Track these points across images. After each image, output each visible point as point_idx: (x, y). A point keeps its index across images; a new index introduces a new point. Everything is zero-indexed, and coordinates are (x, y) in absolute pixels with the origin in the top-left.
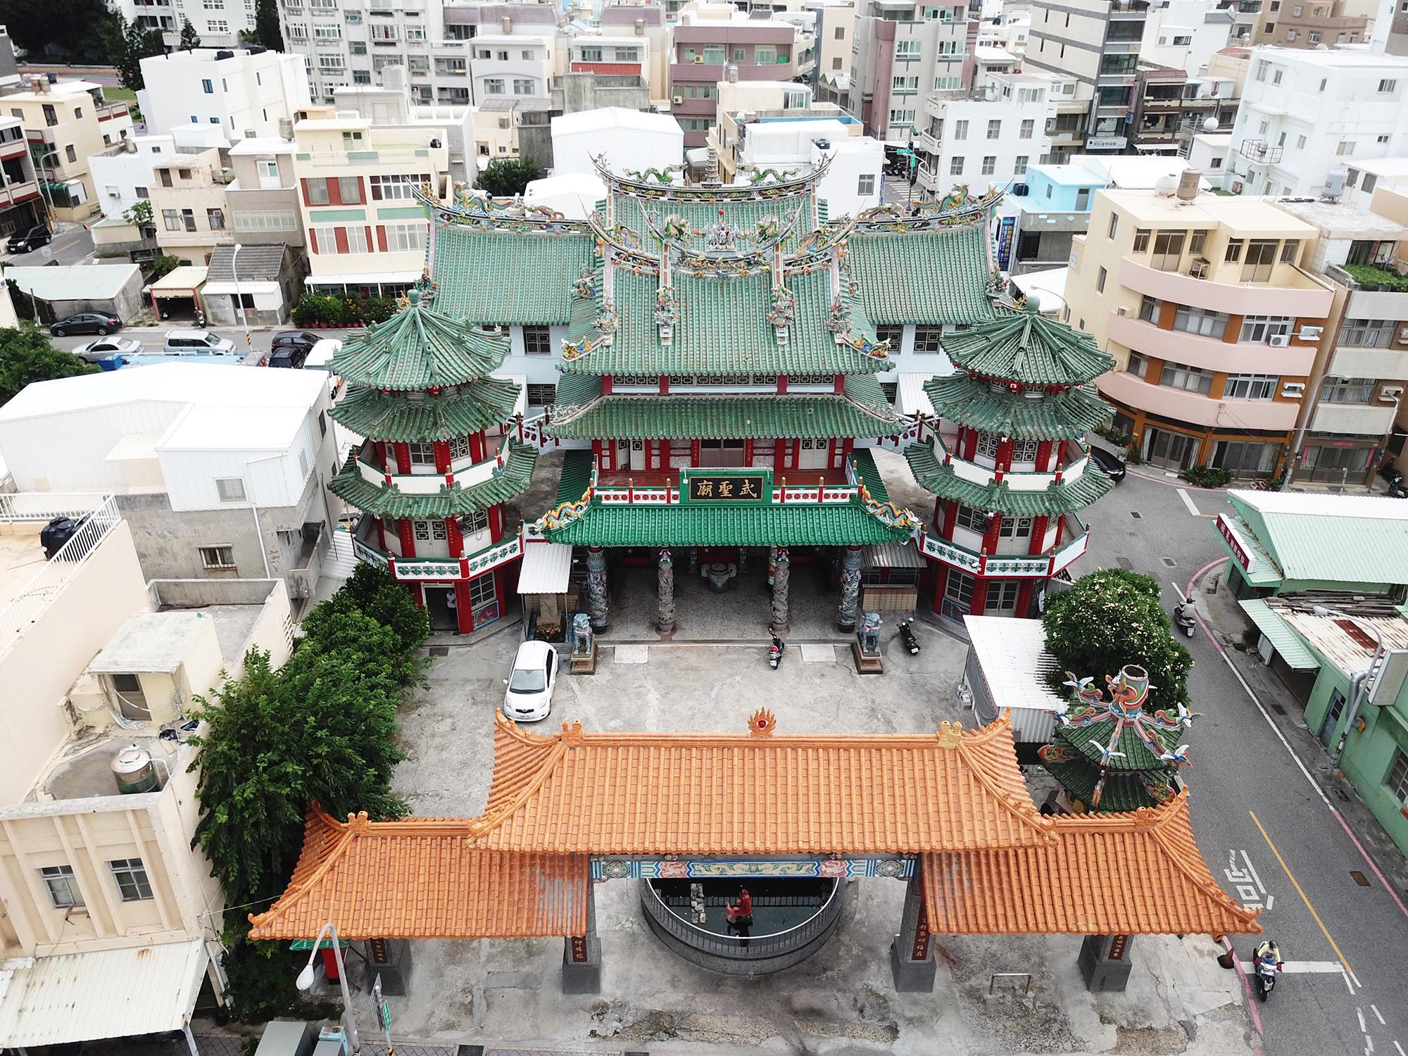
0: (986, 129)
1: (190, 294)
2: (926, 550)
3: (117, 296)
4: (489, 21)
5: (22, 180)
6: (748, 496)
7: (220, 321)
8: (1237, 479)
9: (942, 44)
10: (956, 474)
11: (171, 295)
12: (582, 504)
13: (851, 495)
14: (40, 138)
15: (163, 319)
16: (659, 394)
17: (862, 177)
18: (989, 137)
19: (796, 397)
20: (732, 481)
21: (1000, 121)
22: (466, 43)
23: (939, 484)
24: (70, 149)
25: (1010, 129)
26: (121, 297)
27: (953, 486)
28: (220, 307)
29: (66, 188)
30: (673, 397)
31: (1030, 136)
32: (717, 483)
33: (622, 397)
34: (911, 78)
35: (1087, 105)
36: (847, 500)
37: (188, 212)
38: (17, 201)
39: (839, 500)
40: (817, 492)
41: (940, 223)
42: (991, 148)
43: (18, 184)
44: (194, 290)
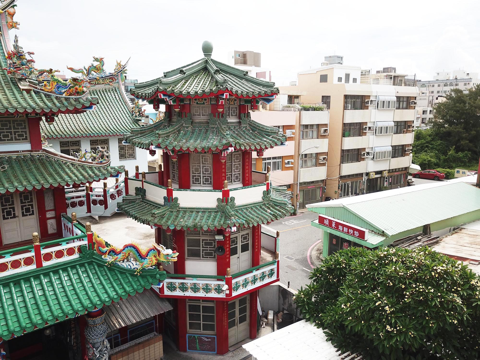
2: (167, 292)
10: (181, 206)
13: (80, 249)
23: (168, 219)
27: (183, 217)
39: (66, 258)
40: (32, 254)
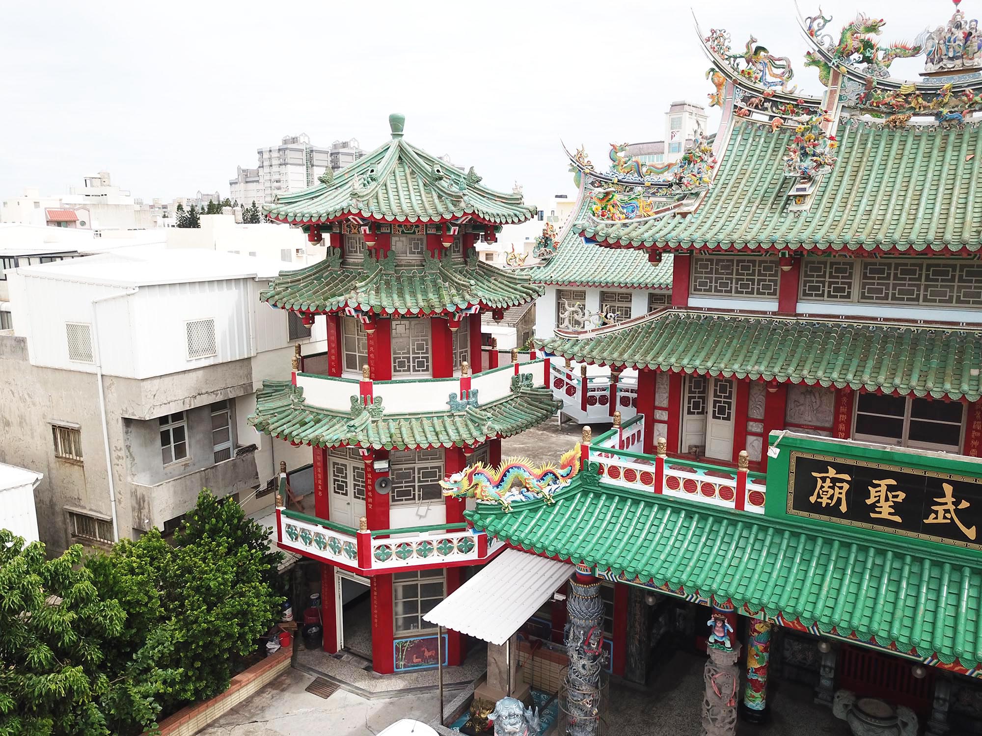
16: (774, 313)
30: (805, 320)
32: (863, 477)
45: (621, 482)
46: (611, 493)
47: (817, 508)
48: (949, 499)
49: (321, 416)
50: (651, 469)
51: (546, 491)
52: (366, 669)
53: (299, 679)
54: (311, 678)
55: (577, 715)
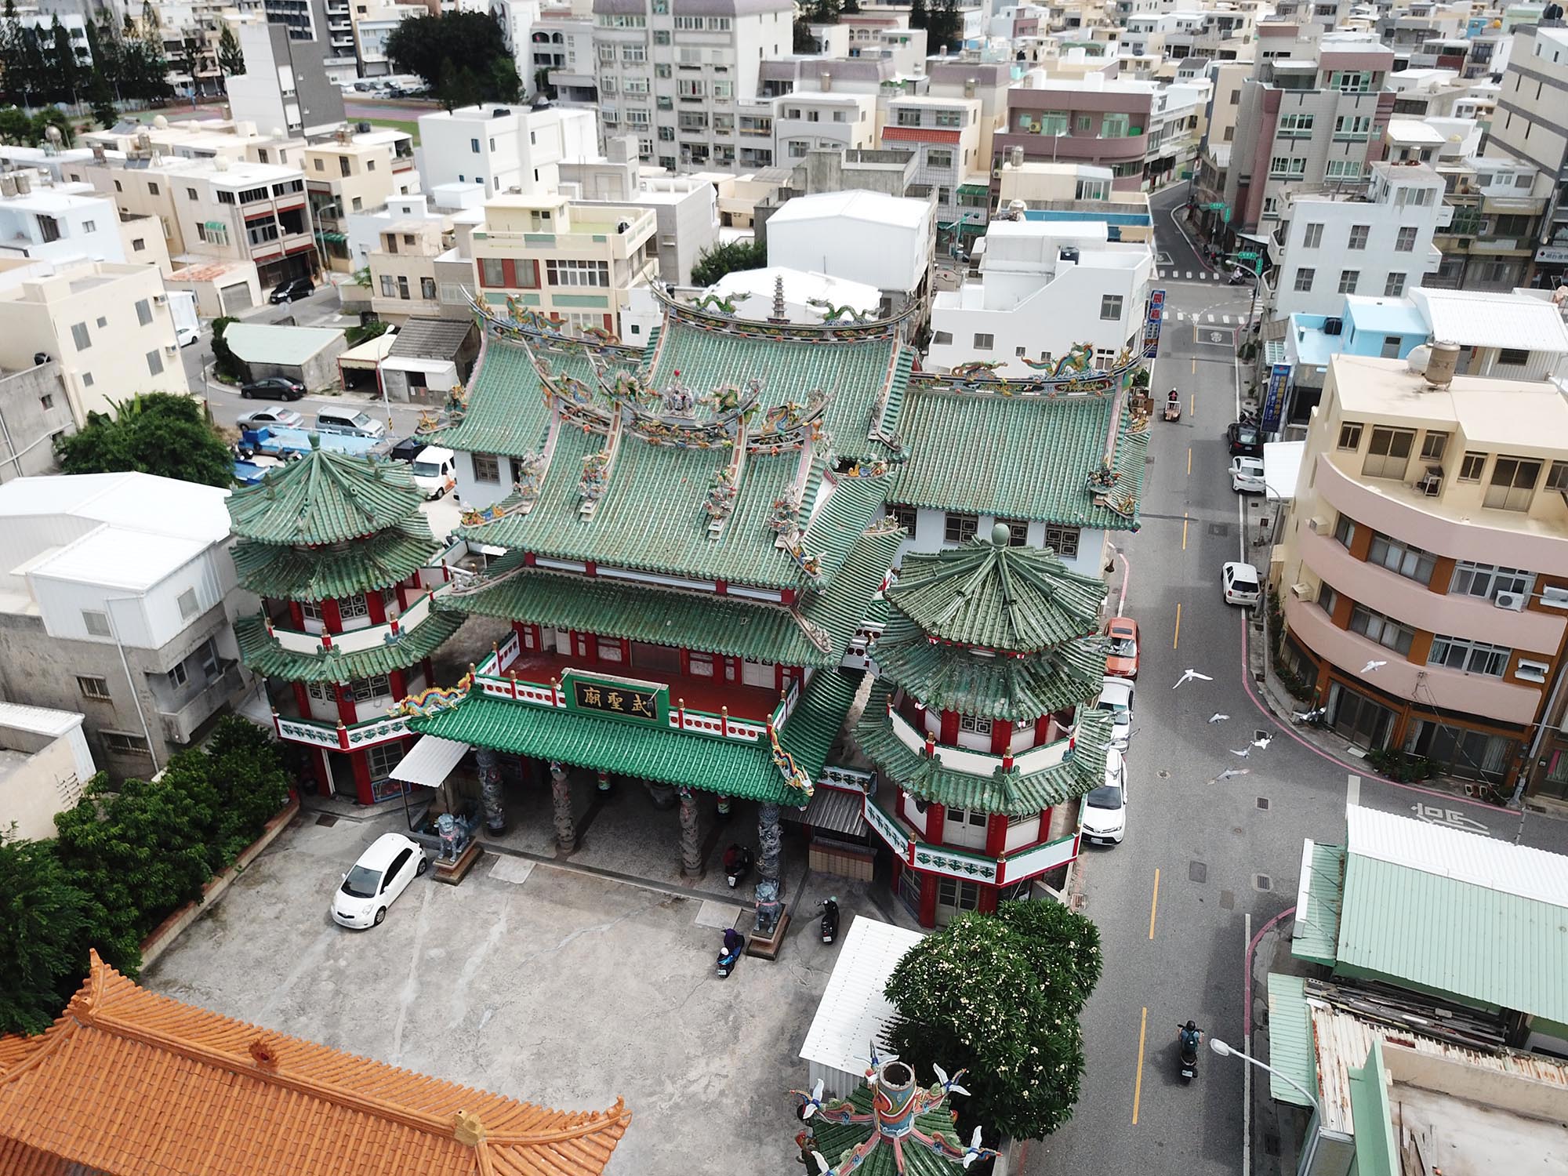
0: (1347, 236)
1: (371, 366)
2: (866, 817)
3: (308, 362)
4: (809, 77)
5: (300, 231)
6: (640, 713)
7: (395, 397)
8: (1449, 776)
9: (1341, 120)
10: (895, 731)
11: (356, 365)
12: (458, 691)
13: (759, 734)
14: (327, 190)
15: (348, 389)
16: (584, 574)
17: (1106, 297)
18: (1351, 246)
19: (736, 600)
20: (621, 694)
21: (1368, 227)
22: (776, 101)
24: (357, 201)
25: (1382, 239)
26: (313, 363)
28: (395, 383)
29: (345, 241)
30: (599, 580)
31: (1411, 249)
32: (605, 692)
33: (545, 571)
34: (1297, 161)
35: (1540, 205)
36: (755, 739)
37: (403, 279)
38: (288, 253)
39: (746, 737)
40: (720, 722)
41: (1057, 387)
42: (1353, 260)
43: (295, 235)
44: (376, 363)
45: (494, 693)
46: (490, 699)
47: (588, 705)
48: (639, 700)
49: (296, 658)
50: (509, 686)
51: (451, 704)
52: (354, 803)
53: (308, 818)
54: (318, 815)
55: (490, 814)
